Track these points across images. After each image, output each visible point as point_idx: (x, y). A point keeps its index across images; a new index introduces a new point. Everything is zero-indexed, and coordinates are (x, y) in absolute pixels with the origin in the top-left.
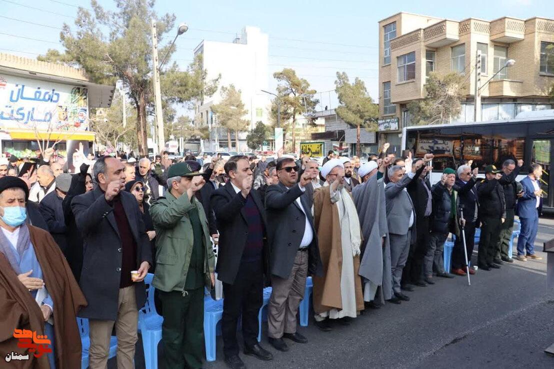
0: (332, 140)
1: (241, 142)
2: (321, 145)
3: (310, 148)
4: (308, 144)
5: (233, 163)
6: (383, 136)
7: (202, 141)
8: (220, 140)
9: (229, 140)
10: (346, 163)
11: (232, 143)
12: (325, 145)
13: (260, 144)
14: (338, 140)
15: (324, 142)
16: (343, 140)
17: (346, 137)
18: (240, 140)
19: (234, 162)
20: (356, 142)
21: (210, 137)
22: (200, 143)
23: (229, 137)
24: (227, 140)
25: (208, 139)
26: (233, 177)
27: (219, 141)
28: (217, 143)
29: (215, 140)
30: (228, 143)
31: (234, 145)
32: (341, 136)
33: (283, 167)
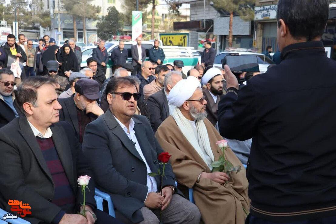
0: (198, 31)
1: (89, 33)
2: (184, 37)
3: (171, 39)
4: (168, 36)
5: (32, 91)
6: (259, 26)
7: (42, 29)
8: (64, 29)
9: (75, 29)
10: (218, 77)
11: (79, 33)
12: (190, 37)
13: (112, 34)
14: (205, 31)
15: (188, 34)
16: (212, 30)
17: (214, 28)
18: (88, 30)
19: (33, 89)
20: (227, 34)
21: (52, 24)
22: (39, 32)
23: (75, 25)
24: (73, 29)
25: (50, 27)
26: (30, 113)
27: (62, 31)
28: (60, 32)
29: (57, 29)
30: (73, 33)
31: (81, 36)
32: (208, 26)
33: (120, 90)
